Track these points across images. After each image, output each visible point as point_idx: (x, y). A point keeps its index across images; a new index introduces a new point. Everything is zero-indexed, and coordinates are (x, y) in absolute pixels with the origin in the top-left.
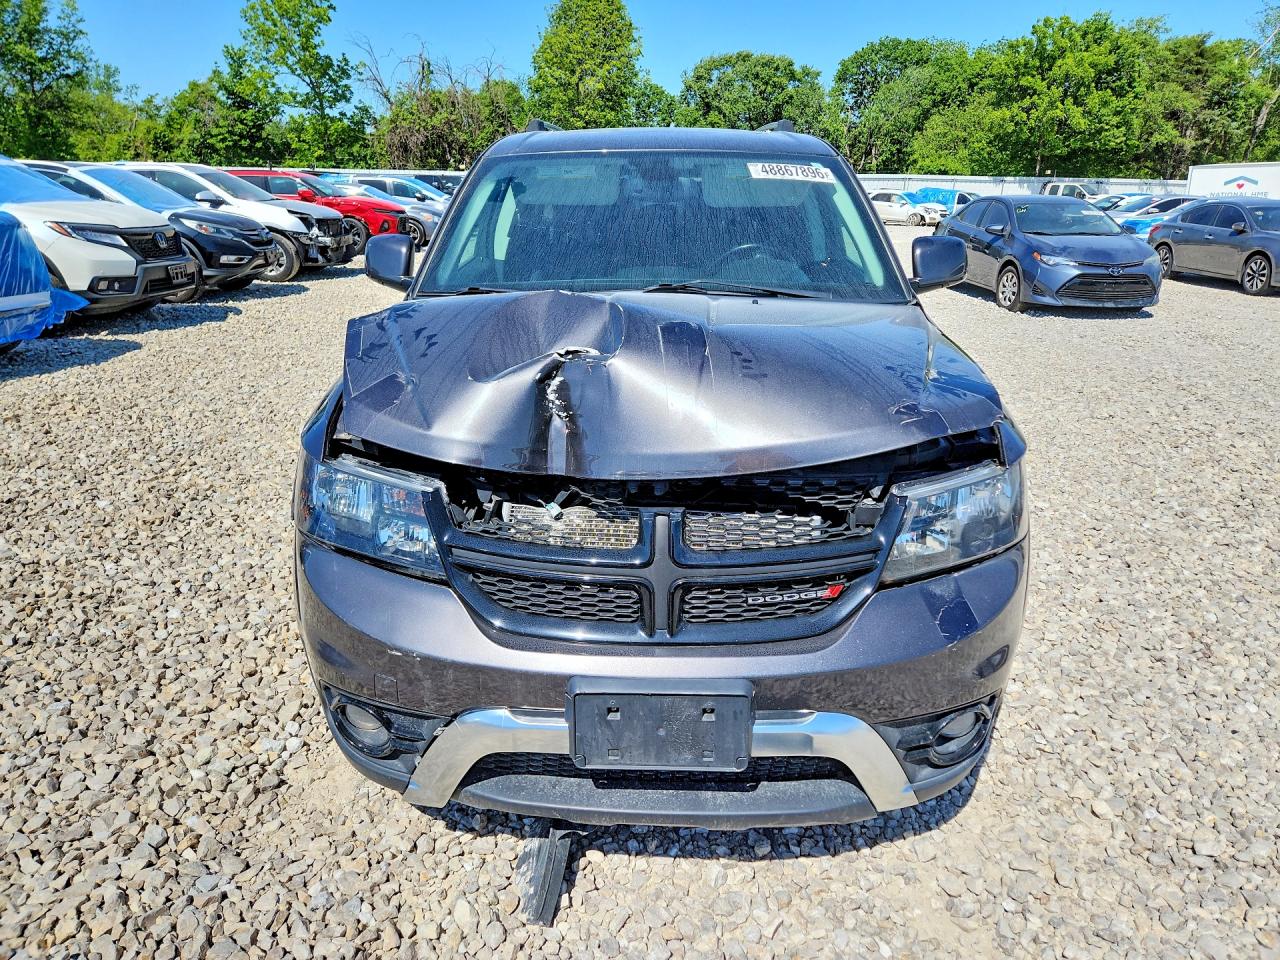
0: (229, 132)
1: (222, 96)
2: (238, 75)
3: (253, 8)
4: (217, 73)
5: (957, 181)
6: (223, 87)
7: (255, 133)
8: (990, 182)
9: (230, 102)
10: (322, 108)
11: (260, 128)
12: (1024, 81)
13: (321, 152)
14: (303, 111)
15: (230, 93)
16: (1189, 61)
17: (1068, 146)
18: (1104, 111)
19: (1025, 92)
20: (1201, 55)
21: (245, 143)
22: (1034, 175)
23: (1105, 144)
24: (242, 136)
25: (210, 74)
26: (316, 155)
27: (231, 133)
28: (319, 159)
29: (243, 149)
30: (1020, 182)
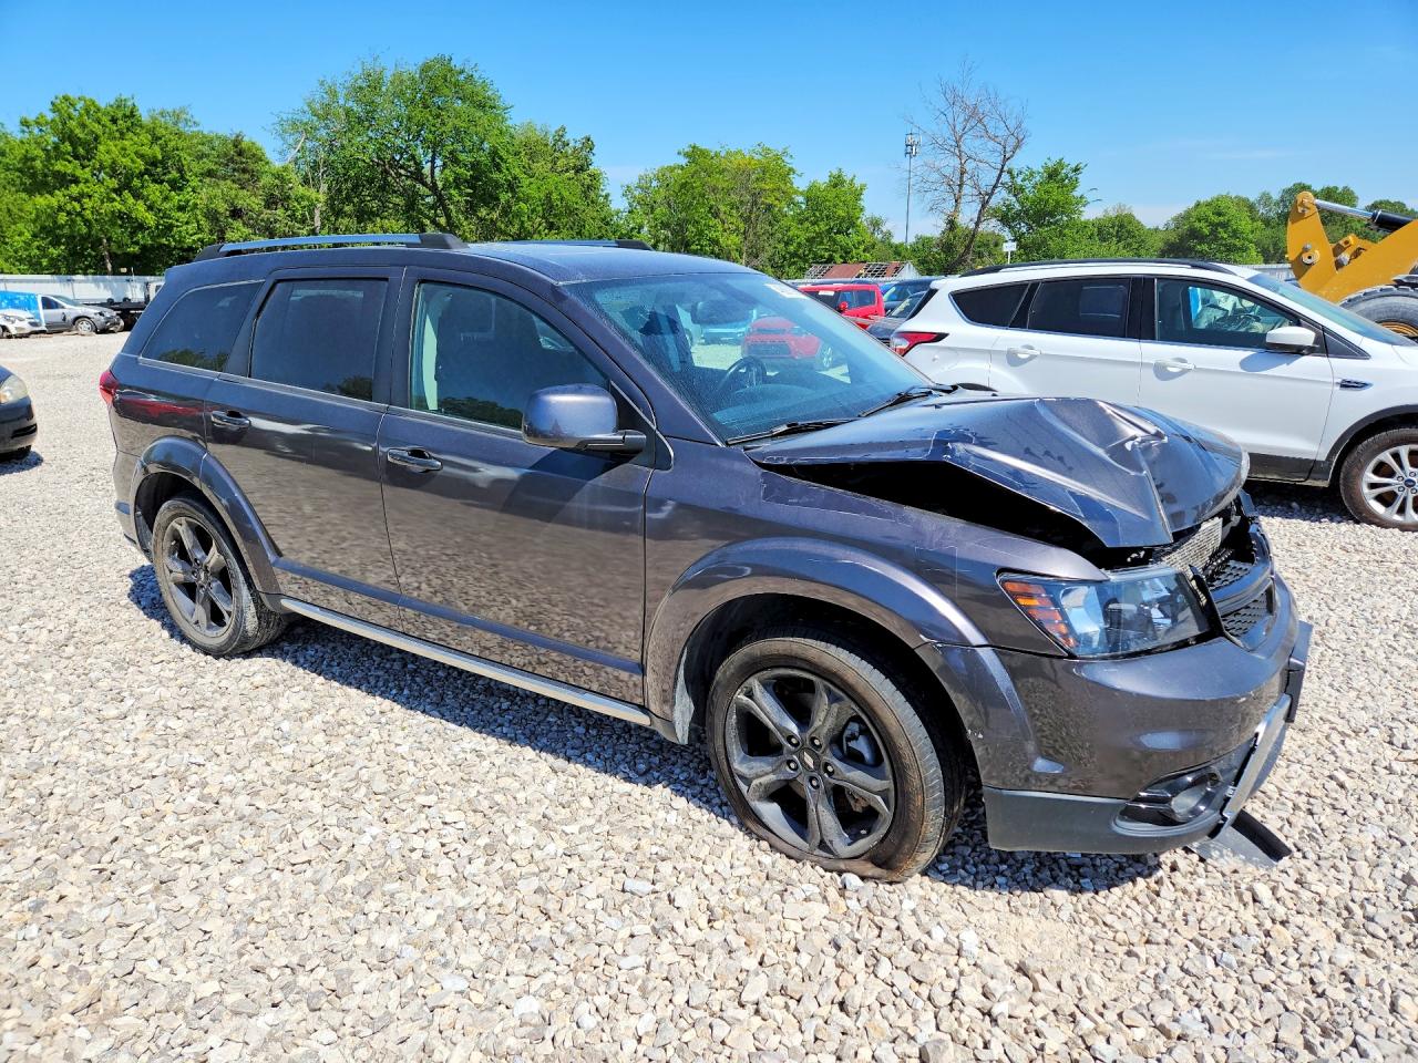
5: (7, 281)
8: (54, 282)
12: (59, 166)
16: (232, 160)
17: (137, 243)
18: (166, 205)
19: (65, 180)
20: (240, 153)
22: (106, 274)
23: (180, 241)
30: (95, 281)
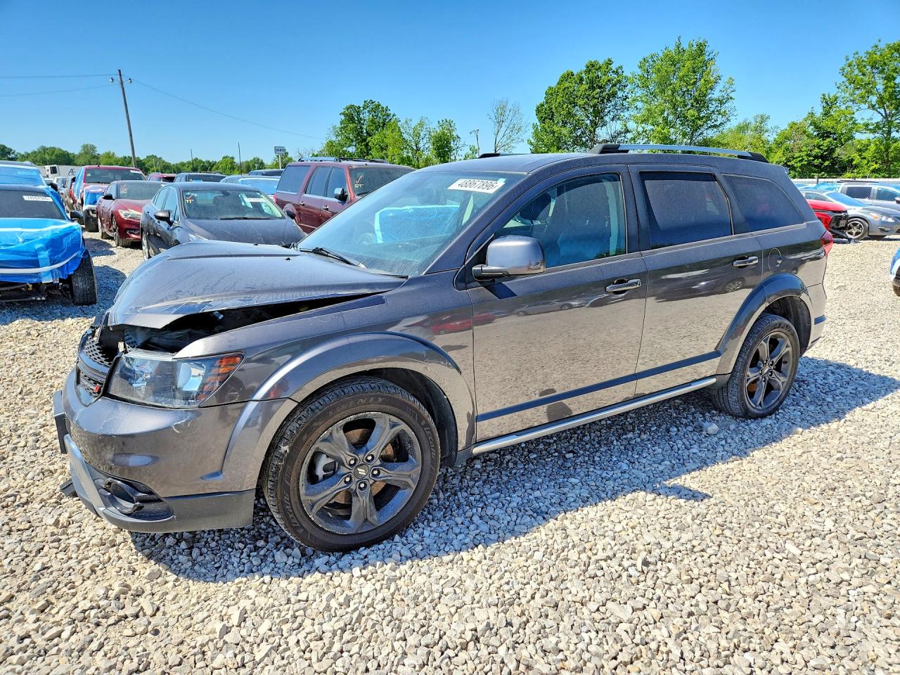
0: (807, 155)
1: (811, 130)
2: (826, 114)
3: (850, 65)
4: (812, 114)
6: (813, 123)
7: (828, 154)
9: (815, 133)
10: (889, 132)
11: (833, 151)
13: (877, 166)
14: (871, 136)
15: (817, 127)
21: (817, 162)
24: (816, 157)
25: (805, 115)
26: (871, 168)
27: (808, 155)
28: (874, 171)
29: (815, 166)
